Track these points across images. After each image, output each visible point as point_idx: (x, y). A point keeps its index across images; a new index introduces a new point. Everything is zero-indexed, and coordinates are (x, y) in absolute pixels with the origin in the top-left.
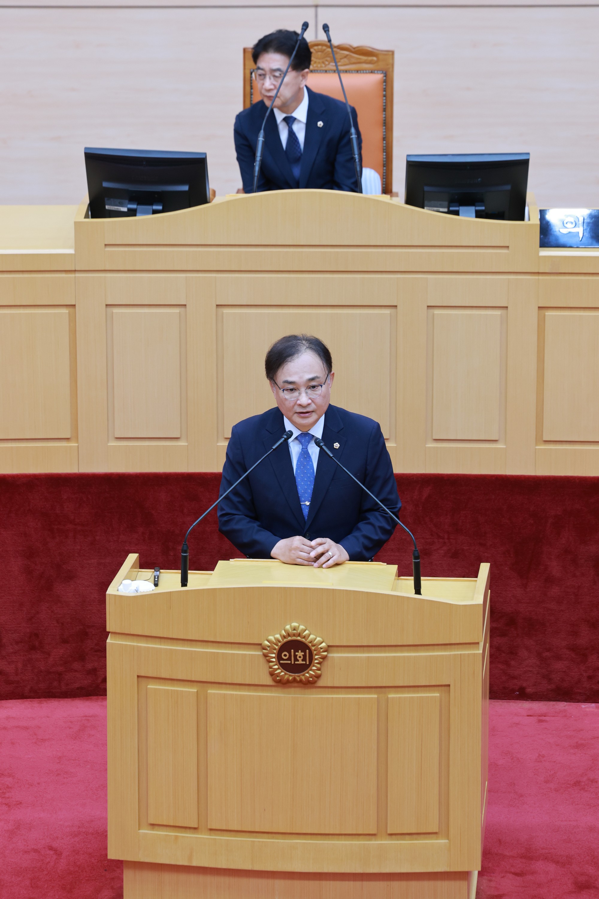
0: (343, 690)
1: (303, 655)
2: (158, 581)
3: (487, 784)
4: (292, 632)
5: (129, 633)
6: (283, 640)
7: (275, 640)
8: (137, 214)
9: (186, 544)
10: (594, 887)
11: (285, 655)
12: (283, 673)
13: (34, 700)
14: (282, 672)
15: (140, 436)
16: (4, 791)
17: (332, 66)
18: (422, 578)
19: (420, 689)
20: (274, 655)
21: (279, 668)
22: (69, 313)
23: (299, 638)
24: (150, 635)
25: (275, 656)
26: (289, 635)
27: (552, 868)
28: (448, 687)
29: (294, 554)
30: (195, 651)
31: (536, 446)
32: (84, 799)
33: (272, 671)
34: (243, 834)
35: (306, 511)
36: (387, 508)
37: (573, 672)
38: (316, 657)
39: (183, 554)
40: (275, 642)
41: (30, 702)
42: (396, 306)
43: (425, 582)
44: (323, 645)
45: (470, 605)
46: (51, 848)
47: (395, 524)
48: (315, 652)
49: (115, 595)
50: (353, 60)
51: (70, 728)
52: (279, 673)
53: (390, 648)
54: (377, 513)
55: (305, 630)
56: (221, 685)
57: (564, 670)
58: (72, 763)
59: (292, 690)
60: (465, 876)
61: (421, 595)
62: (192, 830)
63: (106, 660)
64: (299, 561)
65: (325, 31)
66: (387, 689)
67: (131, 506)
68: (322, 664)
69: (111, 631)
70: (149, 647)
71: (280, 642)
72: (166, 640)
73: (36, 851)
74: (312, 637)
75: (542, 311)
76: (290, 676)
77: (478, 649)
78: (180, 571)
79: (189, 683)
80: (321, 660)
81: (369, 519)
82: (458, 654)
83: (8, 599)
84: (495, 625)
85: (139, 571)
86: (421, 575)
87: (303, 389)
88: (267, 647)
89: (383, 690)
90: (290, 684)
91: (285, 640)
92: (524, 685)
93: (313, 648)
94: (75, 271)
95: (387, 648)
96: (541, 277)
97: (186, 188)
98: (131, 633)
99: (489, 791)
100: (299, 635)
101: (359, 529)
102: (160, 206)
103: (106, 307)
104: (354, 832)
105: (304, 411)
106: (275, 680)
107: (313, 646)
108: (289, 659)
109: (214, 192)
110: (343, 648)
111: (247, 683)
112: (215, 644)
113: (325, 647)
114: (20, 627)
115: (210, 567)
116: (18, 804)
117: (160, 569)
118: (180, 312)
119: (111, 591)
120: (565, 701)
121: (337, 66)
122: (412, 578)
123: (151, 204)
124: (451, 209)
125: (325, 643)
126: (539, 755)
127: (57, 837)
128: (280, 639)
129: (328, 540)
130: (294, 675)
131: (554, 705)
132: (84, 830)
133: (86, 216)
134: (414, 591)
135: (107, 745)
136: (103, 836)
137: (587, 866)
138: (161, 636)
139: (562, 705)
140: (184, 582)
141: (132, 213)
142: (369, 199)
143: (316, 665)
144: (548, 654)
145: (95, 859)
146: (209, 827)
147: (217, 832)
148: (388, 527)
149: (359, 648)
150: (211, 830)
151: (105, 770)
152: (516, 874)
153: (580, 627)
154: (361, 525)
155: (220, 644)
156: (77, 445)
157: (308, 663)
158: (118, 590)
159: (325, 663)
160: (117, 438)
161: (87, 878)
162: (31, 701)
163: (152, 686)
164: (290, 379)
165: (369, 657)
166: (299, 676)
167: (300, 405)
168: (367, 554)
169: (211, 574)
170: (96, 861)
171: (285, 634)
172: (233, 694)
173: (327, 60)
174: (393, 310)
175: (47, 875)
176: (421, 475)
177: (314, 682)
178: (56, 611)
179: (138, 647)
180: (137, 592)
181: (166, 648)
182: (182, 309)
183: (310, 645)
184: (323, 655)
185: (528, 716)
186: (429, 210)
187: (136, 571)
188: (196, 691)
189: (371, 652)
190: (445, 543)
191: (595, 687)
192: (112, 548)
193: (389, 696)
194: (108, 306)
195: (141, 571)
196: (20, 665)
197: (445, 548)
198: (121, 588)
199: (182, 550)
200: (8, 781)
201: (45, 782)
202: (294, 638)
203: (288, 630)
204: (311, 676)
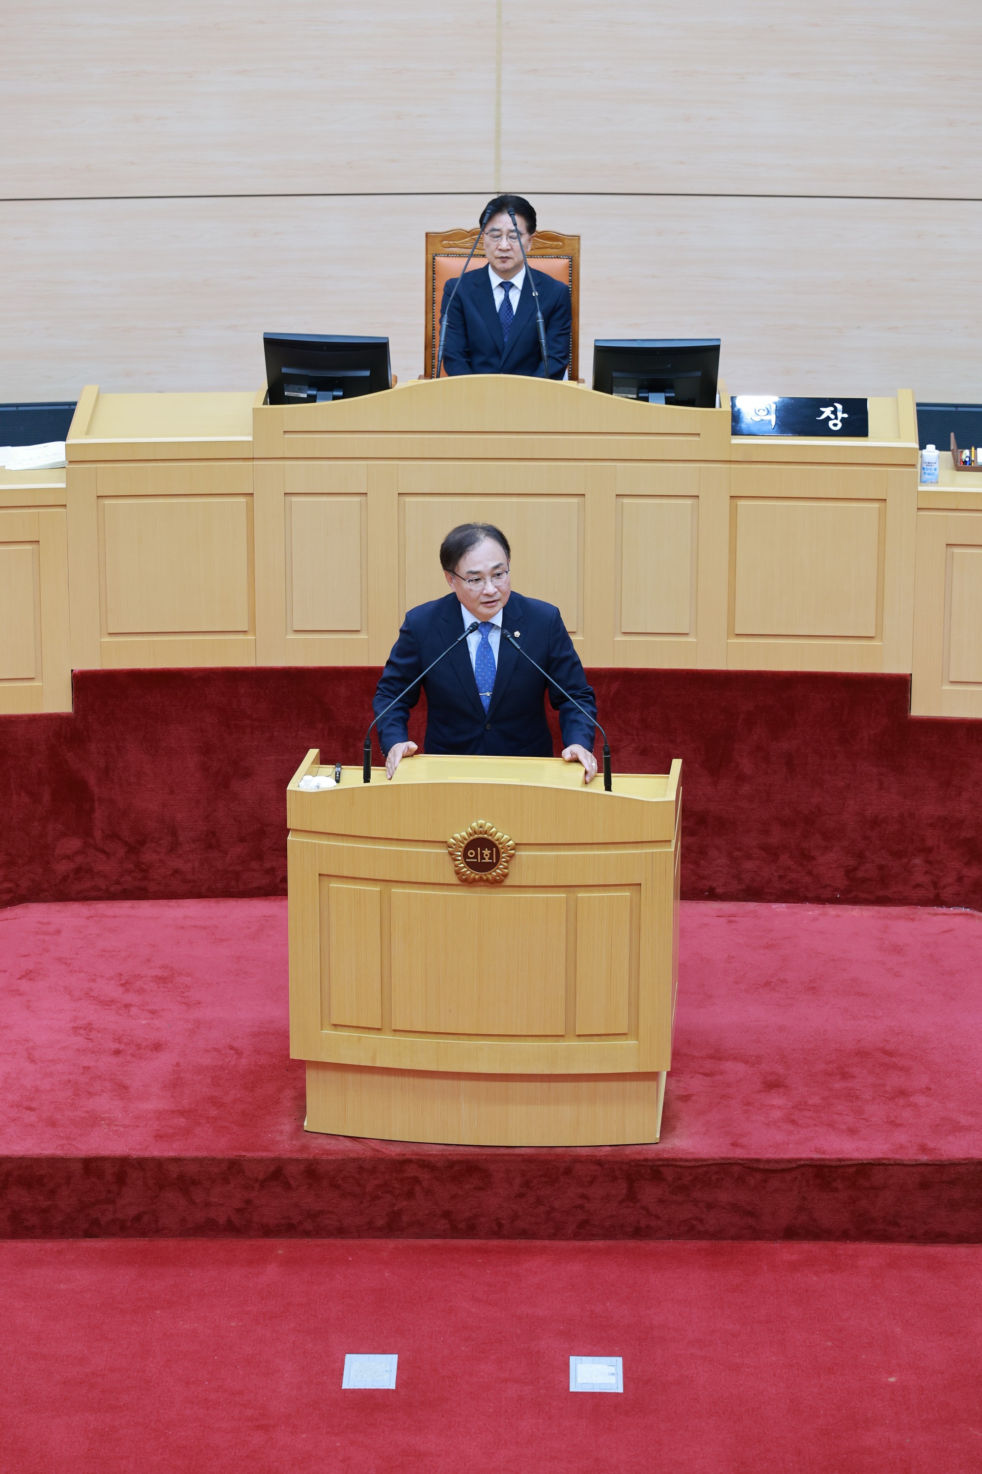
0: (531, 889)
1: (490, 853)
2: (339, 777)
3: (678, 985)
4: (479, 829)
5: (310, 830)
6: (469, 838)
7: (461, 838)
8: (317, 401)
9: (369, 739)
10: (783, 1085)
11: (471, 854)
12: (469, 872)
13: (211, 899)
14: (468, 870)
16: (183, 990)
18: (612, 775)
19: (610, 888)
20: (459, 853)
21: (464, 867)
22: (247, 502)
23: (486, 836)
24: (332, 832)
25: (461, 854)
26: (475, 833)
27: (741, 1067)
28: (639, 886)
31: (727, 640)
32: (264, 1000)
33: (458, 869)
34: (428, 1035)
35: (486, 703)
37: (764, 872)
38: (504, 855)
39: (365, 750)
41: (207, 902)
42: (584, 495)
43: (616, 778)
44: (511, 842)
45: (663, 802)
46: (231, 1048)
48: (502, 850)
49: (296, 791)
51: (249, 928)
52: (465, 872)
53: (579, 846)
55: (492, 828)
56: (405, 884)
57: (755, 870)
58: (252, 963)
59: (478, 889)
60: (653, 1076)
61: (612, 792)
62: (375, 1031)
63: (286, 859)
66: (576, 888)
67: (310, 701)
68: (510, 863)
69: (292, 828)
70: (331, 844)
71: (466, 840)
72: (348, 838)
73: (216, 1050)
74: (499, 834)
75: (734, 501)
76: (476, 875)
77: (670, 848)
78: (363, 767)
79: (372, 882)
80: (509, 858)
82: (649, 853)
83: (185, 796)
85: (319, 767)
86: (612, 771)
87: (488, 578)
88: (452, 845)
89: (573, 889)
90: (476, 883)
91: (471, 838)
92: (714, 885)
93: (500, 846)
94: (253, 458)
95: (576, 846)
96: (733, 466)
97: (367, 373)
98: (313, 830)
99: (680, 992)
100: (486, 833)
102: (341, 392)
104: (542, 1034)
105: (491, 600)
106: (460, 879)
107: (501, 844)
108: (476, 857)
109: (396, 378)
110: (531, 846)
112: (398, 842)
113: (513, 845)
114: (197, 825)
116: (197, 1004)
117: (342, 765)
118: (360, 501)
119: (291, 787)
120: (756, 901)
123: (332, 390)
124: (640, 395)
125: (513, 841)
126: (729, 955)
127: (238, 1037)
128: (466, 836)
130: (481, 875)
131: (744, 905)
132: (265, 1030)
133: (265, 403)
134: (604, 788)
136: (284, 1036)
137: (777, 1065)
138: (344, 833)
139: (752, 906)
140: (367, 778)
141: (312, 399)
143: (503, 863)
144: (738, 853)
145: (276, 1060)
146: (393, 1028)
147: (401, 1033)
149: (547, 846)
150: (395, 1031)
152: (705, 1074)
153: (771, 825)
155: (404, 842)
156: (254, 638)
157: (495, 862)
158: (299, 786)
159: (512, 862)
160: (295, 631)
161: (269, 1077)
162: (208, 900)
163: (334, 885)
164: (475, 569)
165: (557, 855)
166: (487, 875)
167: (487, 595)
170: (278, 1061)
171: (471, 832)
172: (418, 893)
174: (580, 499)
175: (228, 1074)
176: (610, 669)
177: (502, 881)
178: (233, 809)
179: (319, 844)
180: (317, 788)
181: (349, 846)
182: (363, 498)
183: (497, 843)
184: (510, 853)
185: (718, 916)
186: (618, 395)
187: (316, 767)
188: (379, 889)
189: (560, 850)
190: (633, 740)
191: (787, 887)
192: (290, 744)
193: (578, 895)
194: (286, 495)
195: (322, 767)
196: (197, 864)
197: (634, 745)
198: (302, 784)
199: (365, 745)
200: (187, 980)
201: (224, 982)
202: (481, 836)
203: (474, 828)
204: (498, 875)
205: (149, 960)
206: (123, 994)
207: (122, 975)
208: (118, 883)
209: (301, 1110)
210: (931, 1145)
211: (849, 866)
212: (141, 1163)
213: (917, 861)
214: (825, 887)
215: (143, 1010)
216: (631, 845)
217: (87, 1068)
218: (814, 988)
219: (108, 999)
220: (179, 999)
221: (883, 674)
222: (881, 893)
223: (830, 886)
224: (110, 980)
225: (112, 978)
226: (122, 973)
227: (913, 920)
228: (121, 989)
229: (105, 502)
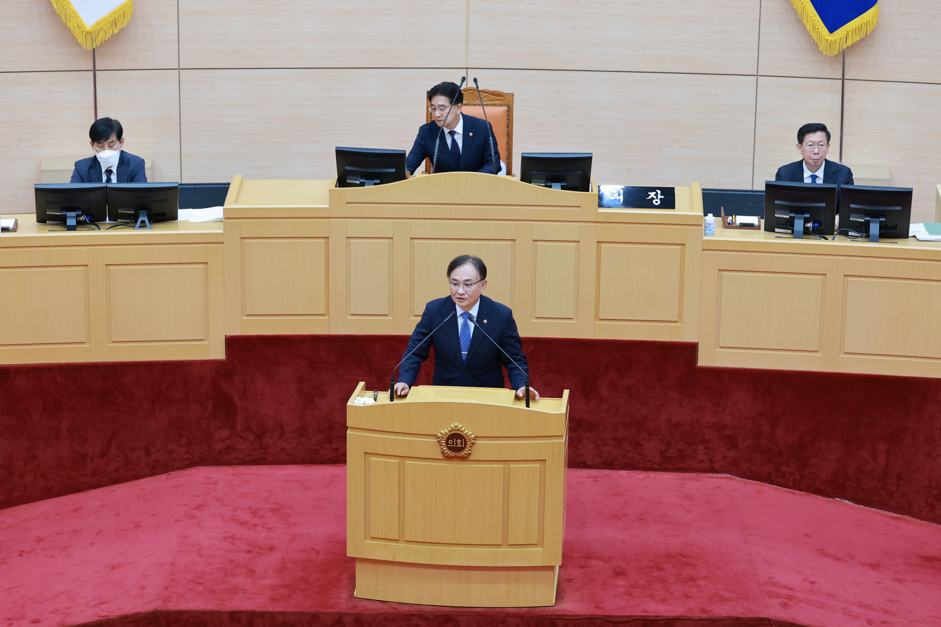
0: (484, 462)
1: (461, 442)
2: (376, 398)
4: (455, 428)
5: (360, 428)
7: (445, 433)
8: (365, 185)
9: (393, 377)
10: (625, 574)
11: (451, 442)
12: (449, 452)
13: (303, 465)
14: (448, 451)
16: (287, 517)
17: (478, 102)
19: (528, 462)
20: (444, 442)
21: (446, 449)
22: (325, 242)
23: (459, 432)
24: (372, 429)
26: (453, 430)
27: (601, 563)
28: (545, 461)
31: (595, 322)
32: (332, 523)
33: (443, 451)
34: (425, 544)
35: (465, 357)
37: (614, 453)
38: (469, 443)
42: (515, 240)
44: (473, 436)
45: (558, 414)
46: (313, 549)
48: (468, 440)
49: (352, 406)
50: (490, 99)
51: (323, 482)
52: (447, 452)
55: (462, 428)
56: (413, 459)
57: (609, 452)
58: (325, 502)
59: (454, 462)
60: (552, 568)
61: (530, 408)
62: (395, 541)
63: (346, 443)
65: (475, 82)
66: (509, 462)
67: (359, 354)
68: (472, 447)
69: (349, 427)
70: (371, 436)
71: (447, 434)
72: (381, 432)
73: (305, 551)
74: (466, 431)
75: (600, 244)
76: (453, 454)
77: (562, 440)
78: (388, 393)
79: (395, 457)
80: (471, 445)
82: (551, 442)
83: (288, 407)
87: (461, 285)
88: (440, 437)
89: (507, 462)
91: (451, 433)
92: (586, 460)
93: (467, 438)
94: (329, 217)
95: (510, 438)
96: (599, 224)
97: (394, 170)
99: (566, 520)
100: (459, 430)
102: (378, 180)
103: (347, 239)
104: (489, 544)
105: (461, 298)
106: (444, 456)
107: (467, 437)
108: (453, 444)
110: (484, 438)
111: (428, 457)
112: (409, 435)
114: (295, 423)
116: (294, 524)
117: (377, 391)
118: (389, 242)
119: (349, 403)
120: (610, 469)
121: (482, 102)
123: (374, 179)
124: (547, 184)
126: (594, 500)
127: (317, 543)
128: (448, 432)
130: (456, 454)
131: (603, 472)
132: (332, 540)
133: (336, 187)
134: (525, 405)
135: (346, 491)
136: (343, 543)
137: (621, 562)
138: (379, 430)
139: (607, 472)
140: (392, 399)
141: (362, 184)
142: (500, 178)
143: (468, 448)
144: (599, 442)
145: (339, 556)
147: (409, 543)
149: (493, 438)
150: (406, 541)
152: (581, 567)
153: (618, 427)
155: (413, 435)
156: (328, 318)
157: (463, 447)
158: (353, 403)
159: (474, 447)
160: (352, 315)
161: (334, 567)
163: (373, 459)
165: (499, 443)
166: (458, 454)
171: (450, 430)
172: (420, 464)
173: (475, 99)
174: (513, 242)
175: (311, 564)
176: (528, 338)
177: (467, 458)
178: (315, 415)
179: (365, 436)
180: (365, 404)
181: (381, 437)
182: (390, 240)
183: (465, 436)
184: (473, 442)
185: (588, 478)
186: (534, 184)
187: (364, 392)
188: (398, 461)
189: (501, 440)
190: (542, 377)
191: (627, 462)
193: (511, 466)
195: (366, 392)
196: (295, 445)
198: (355, 402)
199: (391, 380)
200: (289, 511)
201: (309, 512)
202: (456, 432)
203: (452, 427)
204: (465, 454)
205: (267, 499)
206: (252, 518)
208: (250, 455)
209: (353, 586)
210: (708, 608)
211: (662, 450)
212: (262, 615)
213: (701, 447)
214: (648, 462)
215: (263, 528)
216: (541, 438)
217: (231, 561)
218: (642, 519)
219: (244, 521)
220: (284, 522)
221: (682, 343)
222: (680, 465)
223: (651, 461)
224: (245, 511)
226: (252, 507)
227: (698, 481)
228: (251, 516)
229: (245, 241)
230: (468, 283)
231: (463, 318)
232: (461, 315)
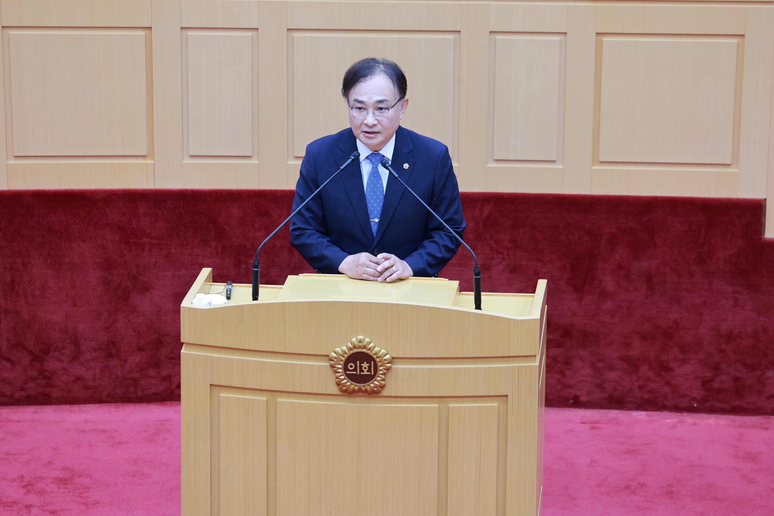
0: (406, 399)
1: (368, 366)
2: (230, 294)
3: (542, 488)
4: (358, 344)
5: (202, 344)
6: (349, 352)
7: (342, 352)
9: (257, 260)
11: (351, 366)
12: (349, 383)
14: (348, 382)
15: (213, 155)
16: (83, 491)
18: (482, 293)
19: (479, 399)
20: (340, 366)
21: (345, 379)
22: (145, 35)
23: (364, 350)
24: (222, 346)
25: (342, 366)
26: (355, 347)
28: (506, 398)
29: (361, 269)
30: (265, 362)
31: (592, 167)
32: (159, 500)
33: (339, 381)
35: (375, 228)
36: (450, 228)
37: (625, 382)
38: (381, 368)
39: (254, 269)
40: (341, 353)
42: (460, 32)
43: (486, 297)
44: (388, 356)
45: (529, 320)
47: (459, 244)
48: (380, 364)
49: (189, 308)
51: (146, 431)
52: (346, 383)
53: (451, 360)
54: (442, 233)
55: (371, 343)
56: (290, 394)
57: (616, 380)
58: (147, 465)
59: (358, 399)
61: (482, 310)
63: (180, 368)
64: (365, 276)
66: (448, 399)
67: (205, 221)
68: (386, 375)
69: (185, 342)
70: (221, 357)
71: (346, 353)
72: (237, 351)
74: (377, 349)
75: (600, 37)
76: (355, 386)
77: (535, 363)
78: (251, 285)
79: (260, 392)
80: (386, 371)
81: (433, 237)
82: (516, 366)
83: (87, 308)
84: (551, 337)
85: (212, 285)
86: (481, 289)
87: (371, 110)
88: (333, 358)
89: (445, 399)
90: (355, 394)
91: (351, 352)
92: (579, 393)
93: (378, 360)
95: (448, 360)
96: (599, 5)
98: (205, 344)
99: (544, 494)
100: (365, 347)
101: (424, 247)
103: (181, 30)
105: (370, 130)
106: (341, 390)
107: (378, 357)
108: (355, 370)
110: (406, 360)
111: (315, 392)
112: (284, 355)
113: (389, 358)
114: (98, 335)
115: (280, 281)
116: (96, 504)
117: (232, 283)
118: (252, 36)
119: (185, 303)
120: (618, 409)
122: (473, 293)
125: (389, 355)
126: (592, 460)
128: (347, 351)
129: (393, 257)
130: (360, 386)
131: (606, 413)
134: (474, 306)
135: (180, 449)
138: (233, 347)
139: (614, 413)
140: (255, 296)
143: (380, 375)
144: (601, 364)
148: (452, 246)
149: (421, 360)
151: (179, 472)
153: (632, 339)
154: (426, 243)
155: (289, 356)
156: (153, 162)
157: (373, 374)
158: (192, 303)
159: (389, 374)
160: (191, 156)
162: (108, 406)
163: (224, 394)
165: (431, 368)
166: (364, 386)
167: (366, 124)
168: (430, 271)
169: (281, 288)
171: (351, 346)
172: (302, 403)
174: (456, 36)
176: (482, 194)
177: (379, 392)
178: (132, 321)
179: (210, 357)
180: (210, 305)
181: (238, 359)
182: (254, 33)
183: (375, 356)
184: (388, 366)
185: (582, 423)
187: (208, 285)
188: (266, 399)
189: (433, 364)
190: (504, 258)
191: (646, 396)
192: (186, 261)
193: (450, 406)
194: (183, 29)
195: (214, 285)
196: (98, 372)
197: (504, 263)
198: (195, 301)
199: (253, 265)
200: (86, 481)
201: (121, 483)
202: (360, 350)
203: (354, 342)
204: (376, 386)
205: (50, 463)
206: (25, 495)
207: (25, 477)
208: (22, 389)
211: (704, 377)
214: (683, 396)
215: (43, 510)
216: (499, 359)
218: (672, 492)
219: (10, 500)
220: (78, 499)
221: (738, 199)
222: (737, 403)
223: (687, 395)
224: (12, 482)
225: (14, 480)
226: (24, 475)
227: (767, 429)
228: (22, 491)
229: (10, 33)
230: (381, 105)
231: (371, 161)
232: (367, 158)
